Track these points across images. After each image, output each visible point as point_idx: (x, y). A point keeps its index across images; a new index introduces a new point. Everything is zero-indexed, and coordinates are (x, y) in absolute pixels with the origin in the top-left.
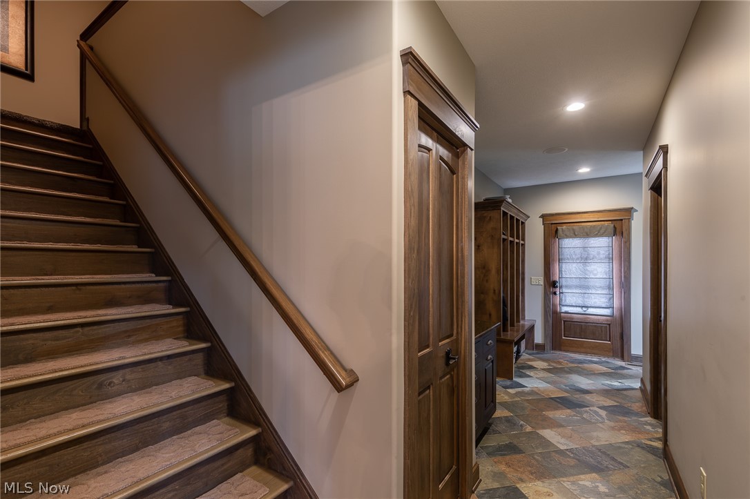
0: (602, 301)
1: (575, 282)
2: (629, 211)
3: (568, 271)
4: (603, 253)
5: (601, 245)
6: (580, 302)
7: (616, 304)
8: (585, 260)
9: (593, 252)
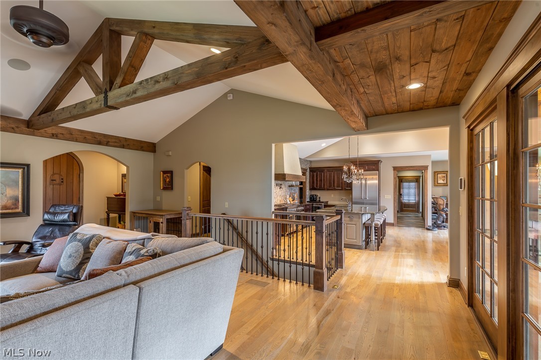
0: (413, 199)
1: (406, 194)
2: (420, 176)
3: (405, 191)
4: (414, 187)
5: (413, 184)
6: (408, 199)
7: (417, 199)
8: (409, 188)
9: (411, 186)
